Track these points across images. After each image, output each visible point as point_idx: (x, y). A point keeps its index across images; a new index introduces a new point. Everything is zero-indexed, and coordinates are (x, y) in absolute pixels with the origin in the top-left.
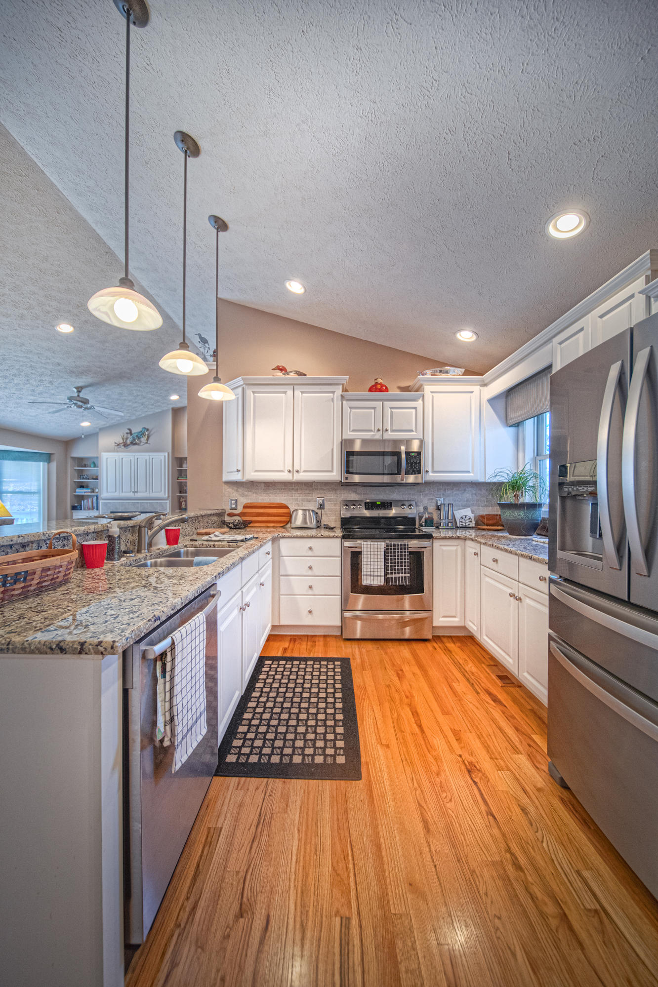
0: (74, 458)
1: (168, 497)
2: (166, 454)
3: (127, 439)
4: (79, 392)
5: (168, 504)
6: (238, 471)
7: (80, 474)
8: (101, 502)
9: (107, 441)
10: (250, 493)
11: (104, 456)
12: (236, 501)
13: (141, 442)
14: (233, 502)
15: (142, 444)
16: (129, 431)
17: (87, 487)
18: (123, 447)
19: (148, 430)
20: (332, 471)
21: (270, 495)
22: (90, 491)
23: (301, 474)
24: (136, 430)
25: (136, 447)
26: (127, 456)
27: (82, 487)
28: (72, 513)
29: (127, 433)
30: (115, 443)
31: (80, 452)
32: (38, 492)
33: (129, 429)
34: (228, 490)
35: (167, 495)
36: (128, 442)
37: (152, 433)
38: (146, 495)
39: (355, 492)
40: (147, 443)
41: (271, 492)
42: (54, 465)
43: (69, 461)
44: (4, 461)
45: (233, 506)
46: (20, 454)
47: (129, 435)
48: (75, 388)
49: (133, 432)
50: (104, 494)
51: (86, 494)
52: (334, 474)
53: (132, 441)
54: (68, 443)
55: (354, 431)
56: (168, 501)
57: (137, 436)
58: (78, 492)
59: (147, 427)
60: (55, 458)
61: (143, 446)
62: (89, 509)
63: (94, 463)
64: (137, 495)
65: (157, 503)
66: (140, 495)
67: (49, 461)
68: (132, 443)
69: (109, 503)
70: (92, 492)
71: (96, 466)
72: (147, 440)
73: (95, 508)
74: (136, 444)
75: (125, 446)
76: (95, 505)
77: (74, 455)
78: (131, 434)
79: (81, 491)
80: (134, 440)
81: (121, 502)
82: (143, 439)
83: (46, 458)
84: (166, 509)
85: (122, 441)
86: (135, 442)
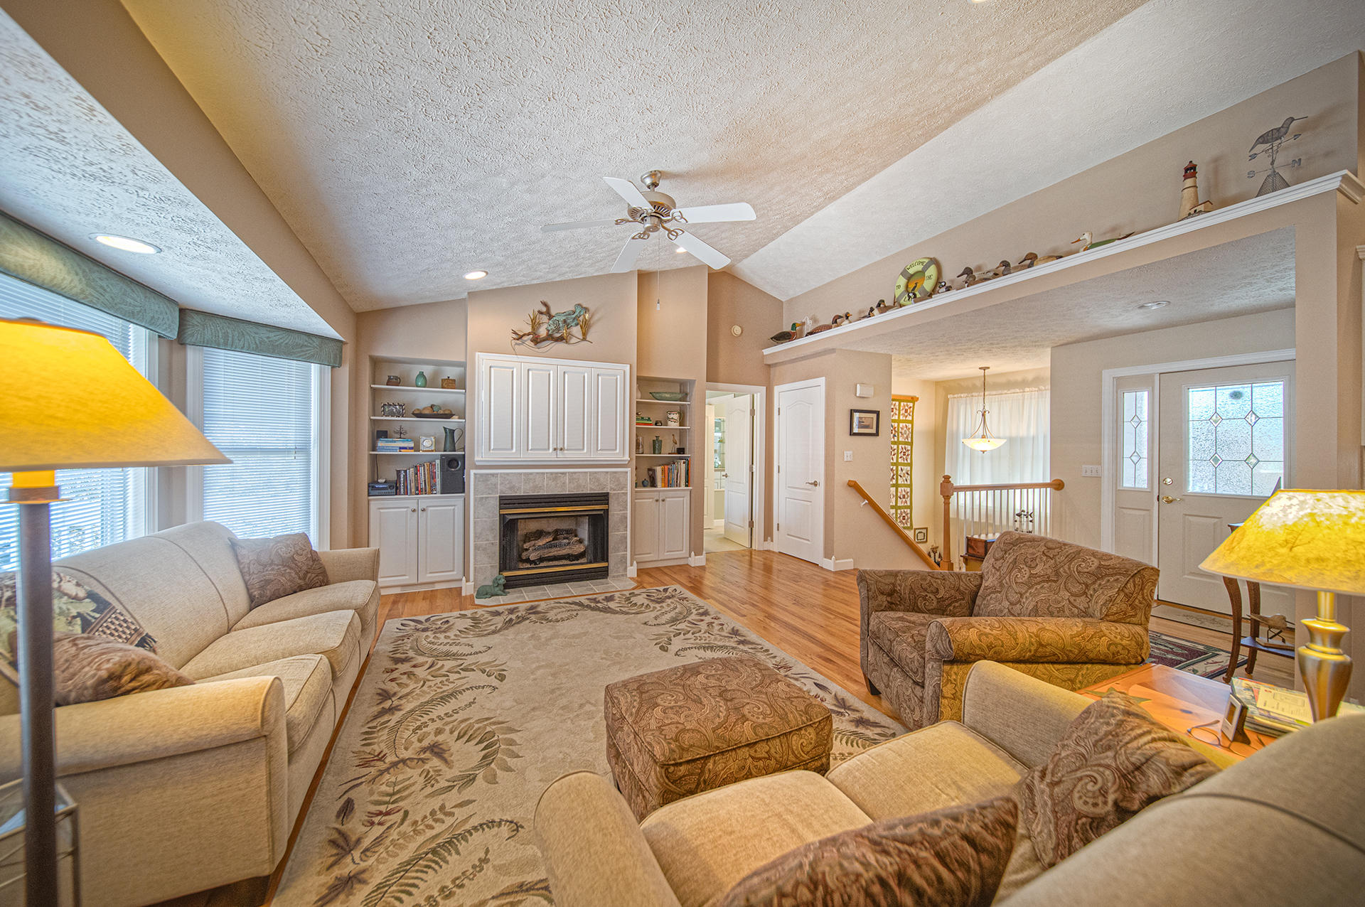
0: (372, 358)
1: (631, 459)
2: (628, 368)
3: (539, 324)
5: (629, 474)
7: (382, 399)
8: (471, 475)
9: (491, 325)
11: (483, 362)
13: (571, 335)
15: (574, 340)
16: (544, 309)
17: (400, 435)
18: (532, 344)
19: (586, 310)
22: (412, 445)
24: (561, 306)
25: (561, 346)
26: (542, 366)
27: (387, 434)
28: (370, 500)
29: (541, 313)
30: (515, 333)
32: (303, 450)
33: (545, 304)
35: (627, 458)
36: (543, 332)
37: (596, 318)
38: (584, 455)
40: (584, 339)
42: (345, 372)
43: (365, 365)
44: (222, 353)
46: (273, 335)
47: (545, 318)
49: (553, 313)
50: (481, 453)
51: (404, 452)
53: (553, 331)
56: (629, 470)
57: (565, 321)
58: (383, 449)
59: (584, 306)
60: (348, 352)
61: (575, 346)
62: (419, 491)
63: (422, 374)
64: (561, 455)
65: (607, 472)
66: (569, 456)
67: (336, 364)
68: (550, 337)
69: (493, 475)
70: (416, 448)
71: (457, 383)
72: (585, 334)
73: (438, 487)
74: (561, 339)
75: (537, 341)
76: (438, 480)
77: (383, 352)
78: (551, 317)
79: (388, 447)
80: (558, 329)
81: (525, 474)
82: (576, 331)
83: (332, 353)
84: (625, 486)
85: (529, 329)
86: (558, 335)
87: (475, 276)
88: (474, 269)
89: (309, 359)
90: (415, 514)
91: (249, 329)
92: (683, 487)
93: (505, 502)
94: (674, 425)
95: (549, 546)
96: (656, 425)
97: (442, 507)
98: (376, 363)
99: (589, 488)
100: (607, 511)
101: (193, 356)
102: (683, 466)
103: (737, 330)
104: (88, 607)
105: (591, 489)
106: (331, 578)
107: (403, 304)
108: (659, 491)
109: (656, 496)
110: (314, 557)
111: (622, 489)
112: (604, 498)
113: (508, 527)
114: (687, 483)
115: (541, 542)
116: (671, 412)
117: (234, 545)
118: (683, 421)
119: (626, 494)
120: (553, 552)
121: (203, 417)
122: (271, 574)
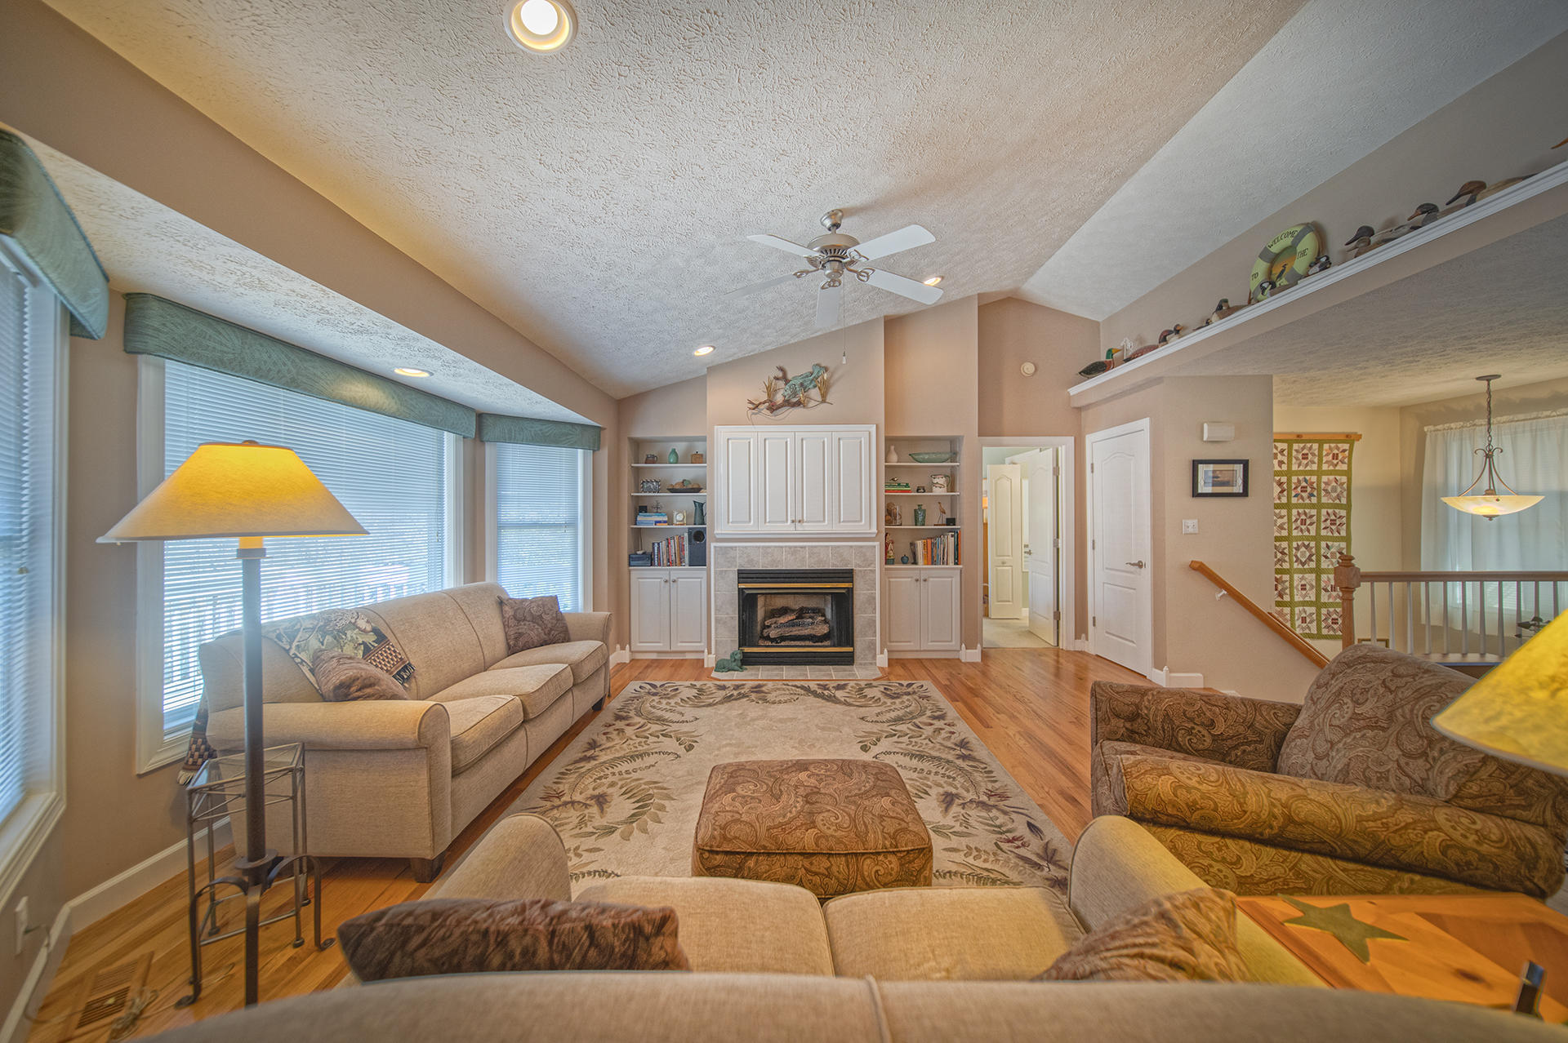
0: (631, 441)
1: (879, 532)
2: (873, 428)
5: (877, 549)
7: (640, 477)
8: (712, 547)
9: (728, 396)
11: (721, 433)
15: (812, 403)
16: (780, 374)
17: (657, 509)
19: (826, 369)
22: (666, 519)
24: (798, 369)
25: (797, 412)
26: (779, 435)
27: (645, 509)
28: (630, 571)
29: (777, 379)
30: (751, 402)
32: (571, 524)
33: (781, 369)
35: (874, 530)
36: (779, 398)
37: (836, 376)
38: (825, 527)
40: (824, 401)
42: (604, 453)
43: (626, 445)
44: (511, 446)
47: (781, 384)
48: (832, 214)
49: (790, 377)
50: (720, 527)
51: (658, 526)
54: (628, 403)
56: (877, 544)
57: (802, 384)
58: (642, 523)
60: (607, 436)
61: (815, 410)
62: (670, 563)
63: (674, 451)
64: (800, 528)
65: (851, 547)
66: (808, 528)
67: (595, 446)
68: (787, 403)
69: (732, 548)
70: (670, 522)
71: (699, 458)
72: (824, 396)
73: (687, 559)
74: (798, 404)
76: (686, 553)
77: (640, 433)
78: (787, 381)
79: (647, 521)
80: (795, 394)
81: (763, 547)
82: (815, 393)
83: (590, 438)
84: (873, 562)
85: (765, 397)
86: (795, 400)
87: (704, 351)
88: (704, 344)
89: (573, 445)
90: (668, 584)
91: (527, 425)
92: (951, 565)
93: (744, 575)
94: (938, 491)
95: (791, 624)
96: (918, 491)
97: (688, 577)
98: (637, 444)
99: (831, 563)
100: (850, 591)
101: (489, 448)
102: (951, 540)
103: (1029, 368)
104: (371, 639)
105: (833, 565)
106: (572, 637)
107: (654, 386)
108: (920, 569)
109: (917, 574)
110: (559, 617)
111: (869, 566)
112: (847, 575)
113: (747, 602)
114: (957, 561)
115: (783, 620)
116: (936, 476)
117: (501, 603)
118: (951, 486)
119: (873, 571)
120: (796, 631)
121: (498, 499)
122: (523, 628)
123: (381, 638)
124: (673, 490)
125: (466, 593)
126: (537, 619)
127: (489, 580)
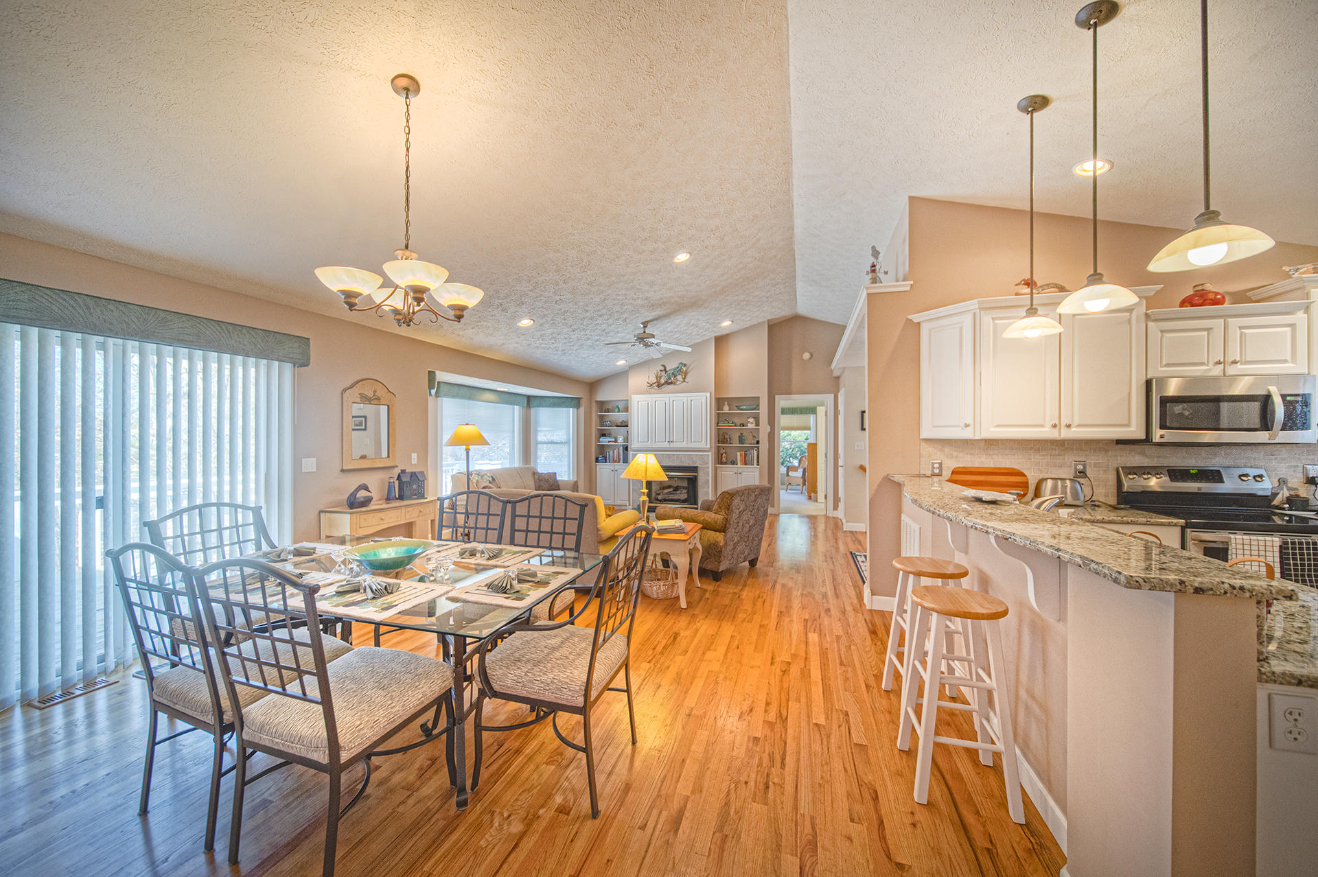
0: (597, 402)
1: (711, 447)
2: (708, 394)
3: (661, 377)
4: (645, 327)
5: (710, 456)
6: (967, 426)
7: (602, 420)
8: (631, 454)
9: (638, 380)
10: (961, 454)
11: (635, 399)
12: (941, 464)
13: (677, 380)
14: (936, 466)
15: (678, 383)
16: (663, 368)
17: (610, 435)
18: (657, 388)
19: (685, 365)
20: (1128, 425)
21: (995, 456)
22: (613, 440)
23: (1073, 429)
24: (671, 365)
25: (671, 387)
26: (662, 399)
27: (604, 435)
28: (596, 465)
29: (661, 371)
30: (648, 383)
31: (604, 395)
32: (567, 443)
33: (664, 366)
34: (927, 449)
35: (709, 446)
36: (663, 381)
37: (690, 369)
38: (683, 445)
39: (1144, 454)
40: (684, 381)
41: (996, 452)
42: (582, 410)
43: (594, 405)
44: (541, 409)
45: (937, 471)
46: (555, 400)
47: (663, 373)
48: (642, 324)
49: (668, 370)
50: (634, 444)
51: (610, 443)
52: (1133, 428)
53: (667, 380)
54: (593, 385)
55: (1168, 365)
56: (711, 454)
57: (674, 373)
58: (602, 441)
59: (684, 363)
60: (583, 402)
61: (680, 386)
62: (614, 462)
63: (618, 407)
64: (672, 445)
65: (697, 455)
66: (675, 445)
67: (577, 407)
68: (666, 383)
70: (616, 441)
71: (626, 410)
72: (684, 379)
73: (622, 460)
74: (671, 383)
75: (658, 386)
76: (622, 457)
77: (601, 398)
78: (666, 372)
79: (604, 441)
80: (670, 378)
82: (679, 377)
83: (576, 403)
84: (708, 463)
85: (655, 381)
86: (670, 381)
87: (621, 363)
88: (622, 360)
89: (567, 407)
90: (613, 472)
91: (547, 399)
92: (755, 466)
94: (751, 426)
95: (670, 493)
96: (740, 426)
97: (621, 469)
98: (600, 404)
99: (687, 463)
100: (696, 477)
101: (533, 410)
102: (755, 452)
103: (807, 356)
108: (738, 468)
109: (735, 470)
110: (556, 481)
111: (706, 465)
112: (695, 469)
114: (758, 464)
115: (666, 491)
116: (748, 418)
117: (534, 474)
118: (757, 424)
119: (708, 467)
120: (671, 497)
121: (536, 432)
122: (542, 484)
123: (493, 479)
124: (618, 426)
125: (521, 469)
126: (547, 481)
127: (532, 465)
